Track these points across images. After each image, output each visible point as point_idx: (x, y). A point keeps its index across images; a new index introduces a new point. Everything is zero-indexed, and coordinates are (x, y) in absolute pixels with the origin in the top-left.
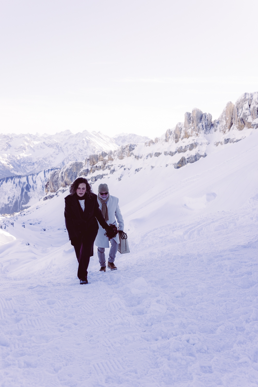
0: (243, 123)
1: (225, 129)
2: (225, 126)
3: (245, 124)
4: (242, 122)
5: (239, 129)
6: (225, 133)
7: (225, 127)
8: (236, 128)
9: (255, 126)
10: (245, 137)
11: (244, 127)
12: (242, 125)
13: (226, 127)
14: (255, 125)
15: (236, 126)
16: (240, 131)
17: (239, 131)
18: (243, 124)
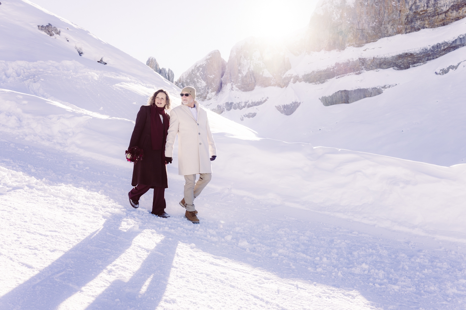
0: (253, 79)
1: (206, 93)
2: (205, 88)
3: (255, 81)
4: (252, 77)
5: (243, 90)
6: (207, 98)
7: (205, 90)
8: (237, 89)
9: (292, 80)
10: (266, 97)
11: (255, 86)
12: (250, 83)
13: (207, 89)
14: (291, 78)
15: (236, 85)
16: (245, 92)
17: (243, 93)
18: (254, 81)
